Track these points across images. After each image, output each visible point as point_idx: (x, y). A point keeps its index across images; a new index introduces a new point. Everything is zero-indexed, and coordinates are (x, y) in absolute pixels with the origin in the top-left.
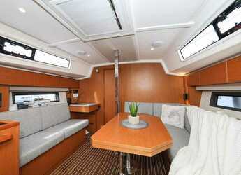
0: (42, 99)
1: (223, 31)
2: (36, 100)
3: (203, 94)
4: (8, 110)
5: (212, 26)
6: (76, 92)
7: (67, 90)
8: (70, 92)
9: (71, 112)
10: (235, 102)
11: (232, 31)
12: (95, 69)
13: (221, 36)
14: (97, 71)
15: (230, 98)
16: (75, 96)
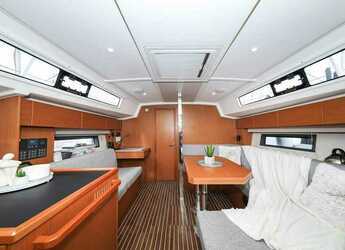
0: (84, 145)
1: (278, 91)
2: (79, 145)
3: (254, 135)
4: (52, 161)
5: (269, 86)
6: (118, 135)
7: (108, 132)
8: (113, 135)
9: (118, 160)
10: (279, 141)
11: (284, 92)
12: (143, 108)
13: (276, 94)
14: (147, 110)
15: (274, 139)
16: (118, 139)
